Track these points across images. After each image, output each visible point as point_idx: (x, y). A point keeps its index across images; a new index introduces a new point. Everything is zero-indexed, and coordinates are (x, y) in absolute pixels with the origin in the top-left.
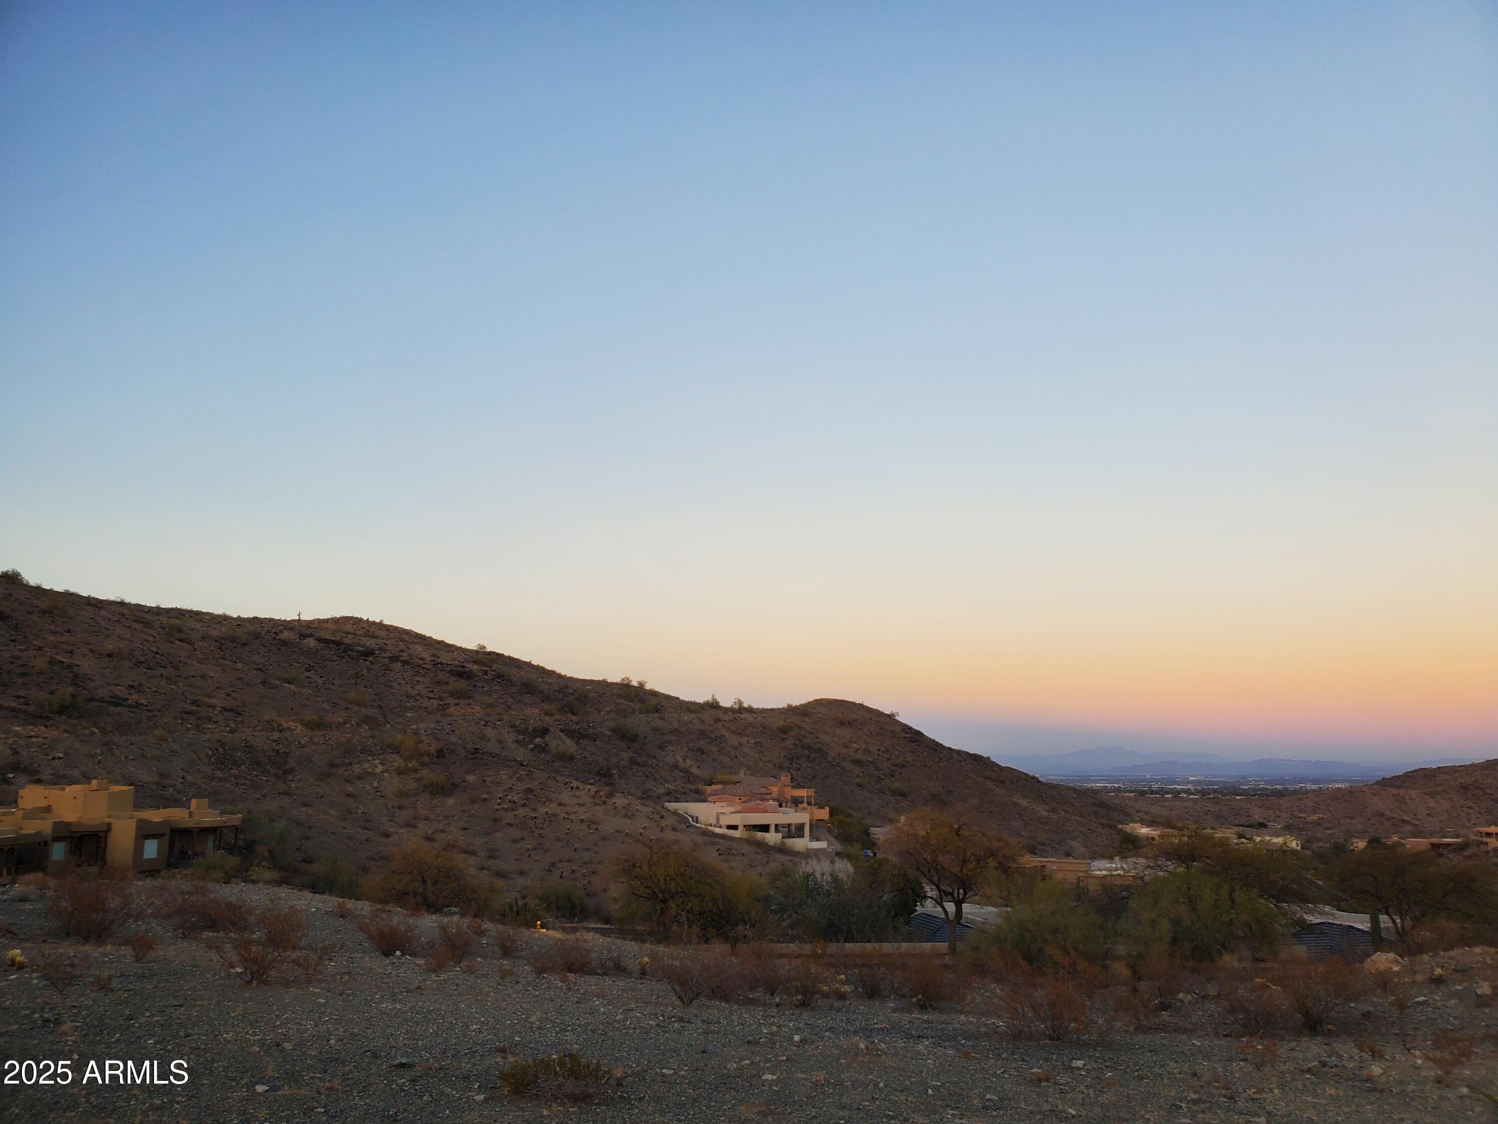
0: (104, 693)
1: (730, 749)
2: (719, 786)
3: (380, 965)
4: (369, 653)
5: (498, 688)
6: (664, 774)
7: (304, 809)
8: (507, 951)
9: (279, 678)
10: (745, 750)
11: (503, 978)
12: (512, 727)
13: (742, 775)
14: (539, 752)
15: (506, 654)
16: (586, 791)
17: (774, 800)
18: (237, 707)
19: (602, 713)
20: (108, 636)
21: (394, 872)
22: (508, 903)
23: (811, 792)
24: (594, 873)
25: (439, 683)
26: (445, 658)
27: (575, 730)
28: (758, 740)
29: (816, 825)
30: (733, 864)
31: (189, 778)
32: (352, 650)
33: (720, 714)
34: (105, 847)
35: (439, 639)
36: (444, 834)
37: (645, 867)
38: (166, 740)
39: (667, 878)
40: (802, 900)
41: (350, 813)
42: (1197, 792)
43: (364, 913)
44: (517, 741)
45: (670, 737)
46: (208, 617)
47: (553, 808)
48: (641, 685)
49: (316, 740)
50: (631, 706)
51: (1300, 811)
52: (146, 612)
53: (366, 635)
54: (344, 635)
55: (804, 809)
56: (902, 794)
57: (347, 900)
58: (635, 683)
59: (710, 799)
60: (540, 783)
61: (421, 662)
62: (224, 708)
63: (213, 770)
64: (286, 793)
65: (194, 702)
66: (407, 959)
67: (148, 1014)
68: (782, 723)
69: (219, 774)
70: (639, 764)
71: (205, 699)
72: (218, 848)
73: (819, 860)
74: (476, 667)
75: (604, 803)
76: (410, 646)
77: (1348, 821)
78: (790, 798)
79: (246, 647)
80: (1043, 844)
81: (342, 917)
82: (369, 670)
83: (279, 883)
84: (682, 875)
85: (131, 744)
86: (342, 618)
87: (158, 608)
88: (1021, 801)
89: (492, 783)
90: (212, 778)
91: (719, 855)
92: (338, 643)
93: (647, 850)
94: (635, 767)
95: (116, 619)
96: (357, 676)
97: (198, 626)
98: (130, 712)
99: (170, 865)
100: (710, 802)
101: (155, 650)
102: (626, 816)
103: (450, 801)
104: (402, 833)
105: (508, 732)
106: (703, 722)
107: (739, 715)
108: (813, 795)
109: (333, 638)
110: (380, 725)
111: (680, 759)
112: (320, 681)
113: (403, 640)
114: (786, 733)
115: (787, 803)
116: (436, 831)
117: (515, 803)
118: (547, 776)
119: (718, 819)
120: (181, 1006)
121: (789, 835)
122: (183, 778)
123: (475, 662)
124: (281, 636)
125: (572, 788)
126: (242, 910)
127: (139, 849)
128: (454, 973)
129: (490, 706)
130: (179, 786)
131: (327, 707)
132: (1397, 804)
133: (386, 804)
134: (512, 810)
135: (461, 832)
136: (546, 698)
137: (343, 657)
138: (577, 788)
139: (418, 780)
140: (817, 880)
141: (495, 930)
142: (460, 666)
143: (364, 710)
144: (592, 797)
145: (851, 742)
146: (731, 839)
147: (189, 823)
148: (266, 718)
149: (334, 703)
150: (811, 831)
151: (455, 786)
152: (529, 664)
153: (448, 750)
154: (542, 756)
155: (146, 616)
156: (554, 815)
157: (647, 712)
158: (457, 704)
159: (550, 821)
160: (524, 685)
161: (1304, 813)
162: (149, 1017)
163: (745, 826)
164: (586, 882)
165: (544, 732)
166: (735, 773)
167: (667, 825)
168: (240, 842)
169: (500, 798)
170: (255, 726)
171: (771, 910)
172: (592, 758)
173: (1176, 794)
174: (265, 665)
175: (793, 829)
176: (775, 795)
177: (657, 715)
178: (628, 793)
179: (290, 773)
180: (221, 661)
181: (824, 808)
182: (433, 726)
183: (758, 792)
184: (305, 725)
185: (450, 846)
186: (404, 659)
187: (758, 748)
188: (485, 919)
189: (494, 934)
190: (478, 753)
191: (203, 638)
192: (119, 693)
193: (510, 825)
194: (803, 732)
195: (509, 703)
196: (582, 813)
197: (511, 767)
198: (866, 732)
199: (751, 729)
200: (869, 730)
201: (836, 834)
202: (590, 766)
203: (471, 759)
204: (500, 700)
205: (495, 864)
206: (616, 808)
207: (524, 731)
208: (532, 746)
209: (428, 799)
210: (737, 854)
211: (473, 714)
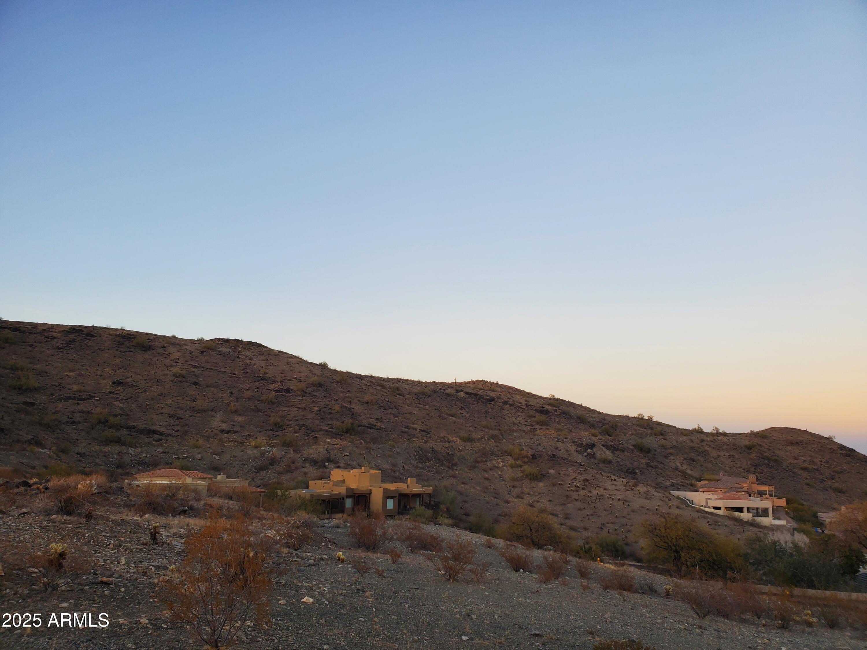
0: (365, 422)
1: (712, 459)
2: (706, 482)
3: (514, 576)
4: (492, 400)
5: (564, 420)
6: (669, 473)
7: (463, 486)
8: (583, 574)
9: (447, 414)
10: (723, 460)
11: (584, 590)
12: (574, 442)
13: (721, 475)
14: (590, 458)
15: (567, 400)
16: (621, 482)
17: (745, 492)
18: (427, 429)
19: (627, 435)
20: (366, 393)
21: (514, 523)
22: (580, 546)
23: (772, 488)
24: (628, 531)
25: (530, 417)
26: (532, 402)
27: (611, 446)
28: (731, 453)
29: (776, 510)
30: (719, 531)
31: (406, 467)
32: (483, 398)
33: (705, 438)
34: (369, 502)
35: (528, 391)
36: (539, 504)
37: (663, 530)
38: (394, 447)
39: (678, 537)
40: (772, 558)
41: (487, 488)
43: (501, 546)
44: (577, 451)
45: (671, 451)
46: (411, 382)
47: (601, 491)
48: (650, 419)
49: (467, 448)
50: (645, 431)
52: (382, 381)
53: (490, 390)
54: (478, 390)
55: (767, 498)
56: (841, 491)
57: (491, 538)
58: (646, 418)
59: (700, 490)
60: (592, 476)
61: (519, 405)
62: (420, 430)
63: (417, 463)
64: (454, 477)
65: (407, 427)
66: (527, 574)
67: (403, 591)
68: (747, 443)
69: (420, 465)
70: (652, 467)
71: (412, 425)
72: (422, 505)
73: (782, 532)
74: (550, 407)
75: (632, 489)
76: (513, 395)
78: (756, 491)
79: (430, 398)
81: (489, 547)
82: (492, 409)
83: (453, 526)
84: (687, 536)
85: (378, 448)
86: (477, 381)
87: (388, 378)
89: (564, 475)
90: (417, 467)
91: (709, 525)
92: (476, 395)
93: (663, 520)
94: (650, 469)
95: (369, 385)
96: (486, 412)
97: (407, 387)
98: (377, 432)
99: (400, 513)
100: (701, 492)
101: (387, 400)
102: (646, 498)
103: (541, 484)
104: (516, 502)
105: (571, 446)
106: (692, 441)
107: (717, 437)
108: (773, 490)
109: (473, 392)
110: (500, 440)
111: (679, 465)
112: (467, 415)
113: (509, 393)
114: (751, 449)
115: (754, 494)
116: (534, 501)
117: (578, 487)
118: (596, 472)
119: (707, 502)
120: (418, 589)
121: (758, 515)
122: (403, 467)
123: (550, 405)
124: (447, 391)
125: (612, 480)
126: (439, 540)
127: (385, 504)
128: (554, 584)
129: (560, 430)
130: (402, 471)
131: (472, 429)
133: (506, 485)
134: (577, 491)
135: (548, 503)
136: (592, 426)
137: (478, 402)
138: (615, 480)
139: (523, 472)
140: (782, 545)
141: (574, 561)
142: (541, 407)
143: (491, 431)
144: (625, 486)
145: (799, 456)
146: (717, 515)
147: (407, 491)
148: (442, 435)
149: (475, 427)
150: (773, 514)
151: (543, 476)
152: (580, 406)
153: (538, 455)
154: (592, 460)
155: (382, 382)
156: (602, 495)
157: (655, 435)
158: (541, 429)
159: (600, 499)
160: (579, 418)
162: (403, 593)
163: (726, 508)
164: (624, 537)
165: (592, 446)
166: (717, 474)
167: (673, 505)
168: (432, 503)
169: (569, 484)
170: (437, 439)
171: (750, 562)
172: (622, 462)
174: (440, 407)
175: (760, 511)
176: (745, 489)
177: (662, 437)
178: (647, 484)
179: (455, 466)
180: (418, 405)
181: (782, 499)
182: (528, 441)
183: (733, 487)
184: (461, 439)
185: (543, 511)
186: (511, 403)
187: (732, 458)
188: (568, 554)
189: (574, 563)
190: (555, 457)
191: (409, 393)
192: (372, 422)
193: (577, 500)
194: (763, 449)
195: (570, 429)
196: (619, 495)
197: (574, 466)
198: (810, 449)
199: (725, 446)
200: (813, 448)
201: (792, 516)
202: (622, 467)
203: (551, 460)
204: (565, 427)
205: (569, 522)
206: (640, 493)
207: (581, 445)
208: (586, 454)
209: (529, 482)
210: (722, 525)
211: (550, 434)
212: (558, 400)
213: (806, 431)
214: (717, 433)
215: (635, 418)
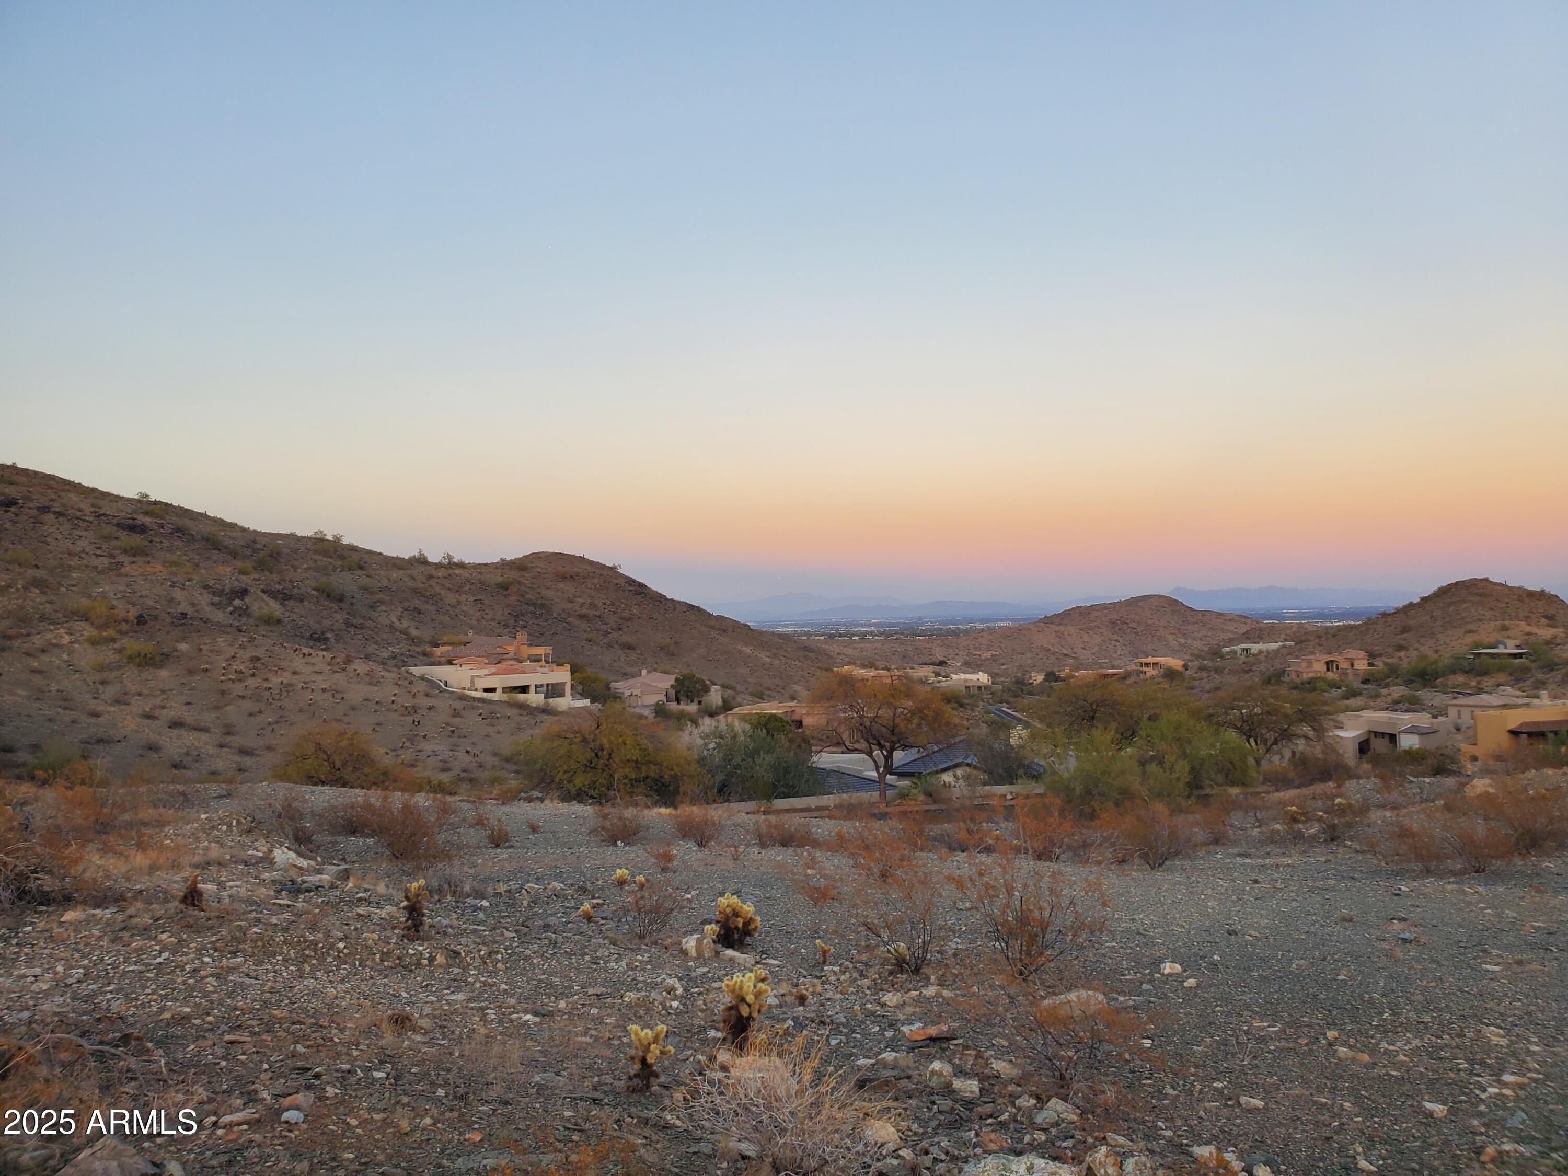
1: (448, 608)
2: (449, 648)
4: (11, 502)
5: (179, 543)
6: (385, 637)
10: (465, 608)
12: (206, 587)
13: (469, 635)
14: (240, 615)
16: (321, 658)
19: (299, 571)
23: (546, 650)
25: (106, 538)
26: (108, 509)
27: (278, 591)
28: (479, 597)
30: (500, 728)
33: (431, 570)
36: (165, 711)
41: (42, 691)
42: (881, 634)
44: (213, 604)
45: (381, 596)
47: (287, 677)
48: (337, 539)
50: (331, 563)
51: (976, 649)
56: (631, 647)
58: (329, 538)
60: (267, 650)
61: (79, 513)
68: (499, 579)
70: (356, 627)
74: (148, 519)
75: (344, 670)
77: (1019, 656)
78: (527, 657)
80: (769, 689)
82: (15, 522)
88: (744, 648)
89: (211, 651)
91: (483, 719)
94: (351, 630)
102: (371, 684)
103: (164, 673)
104: (114, 712)
105: (201, 594)
106: (413, 579)
107: (452, 571)
108: (549, 652)
110: (53, 589)
111: (395, 620)
114: (507, 589)
116: (155, 707)
117: (242, 673)
118: (272, 642)
119: (472, 682)
121: (551, 695)
123: (147, 513)
125: (304, 654)
129: (174, 563)
132: (1058, 639)
133: (85, 680)
134: (240, 680)
135: (184, 708)
136: (235, 555)
138: (310, 655)
139: (120, 651)
142: (128, 518)
143: (27, 571)
144: (329, 664)
145: (575, 597)
146: (490, 702)
151: (166, 656)
152: (204, 516)
153: (149, 615)
154: (244, 620)
156: (291, 685)
157: (350, 570)
158: (134, 562)
159: (287, 691)
160: (207, 540)
161: (980, 650)
163: (503, 688)
165: (244, 593)
166: (462, 634)
167: (418, 691)
169: (224, 668)
172: (301, 621)
173: (863, 635)
175: (553, 688)
176: (511, 655)
177: (362, 572)
178: (362, 657)
181: (566, 667)
182: (120, 588)
186: (57, 510)
187: (479, 606)
190: (186, 618)
193: (243, 697)
194: (522, 588)
195: (196, 561)
196: (321, 682)
197: (228, 633)
198: (589, 585)
199: (468, 586)
200: (593, 584)
201: (580, 691)
202: (301, 630)
203: (180, 625)
204: (184, 557)
205: (236, 741)
206: (358, 675)
207: (220, 593)
208: (231, 609)
209: (136, 672)
210: (501, 717)
211: (155, 573)
212: (156, 503)
213: (582, 558)
214: (449, 563)
215: (310, 538)
